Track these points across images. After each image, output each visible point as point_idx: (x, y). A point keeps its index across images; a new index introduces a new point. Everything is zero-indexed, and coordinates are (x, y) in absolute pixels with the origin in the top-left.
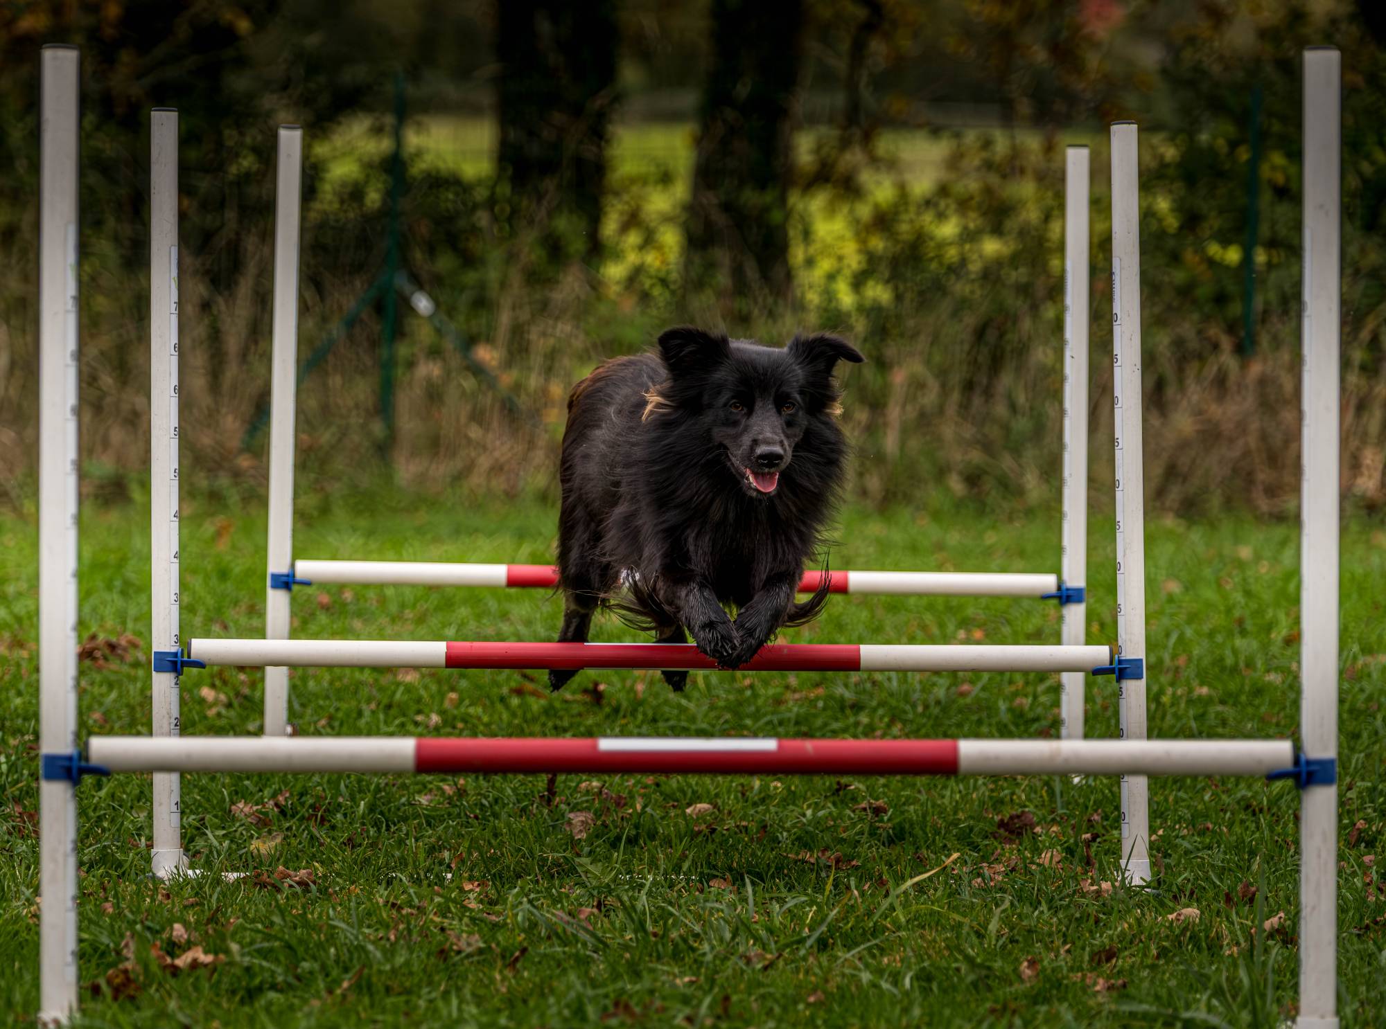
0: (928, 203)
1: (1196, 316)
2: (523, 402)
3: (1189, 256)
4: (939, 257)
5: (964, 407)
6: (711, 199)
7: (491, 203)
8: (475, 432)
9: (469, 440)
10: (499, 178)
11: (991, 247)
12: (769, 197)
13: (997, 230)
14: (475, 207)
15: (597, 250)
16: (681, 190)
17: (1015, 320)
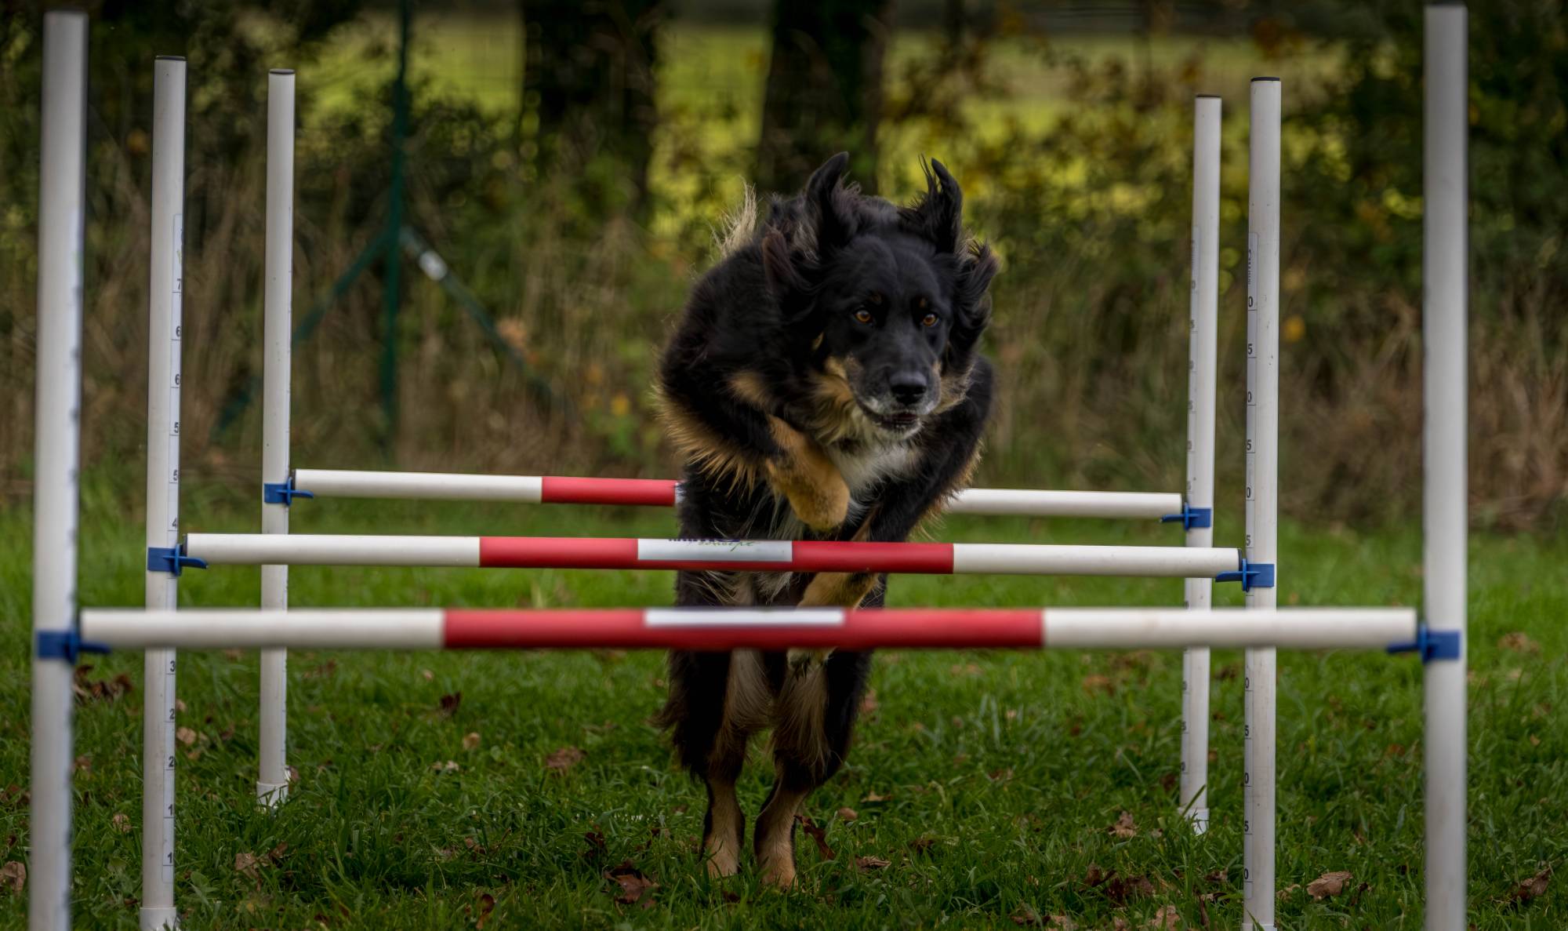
0: (1049, 144)
1: (1370, 284)
2: (556, 387)
3: (1363, 208)
4: (1061, 209)
5: (1090, 392)
6: (784, 139)
7: (515, 141)
8: (497, 422)
9: (489, 433)
10: (523, 112)
11: (1124, 198)
12: (854, 138)
13: (1132, 179)
14: (495, 146)
15: (645, 202)
16: (747, 128)
17: (1154, 286)
